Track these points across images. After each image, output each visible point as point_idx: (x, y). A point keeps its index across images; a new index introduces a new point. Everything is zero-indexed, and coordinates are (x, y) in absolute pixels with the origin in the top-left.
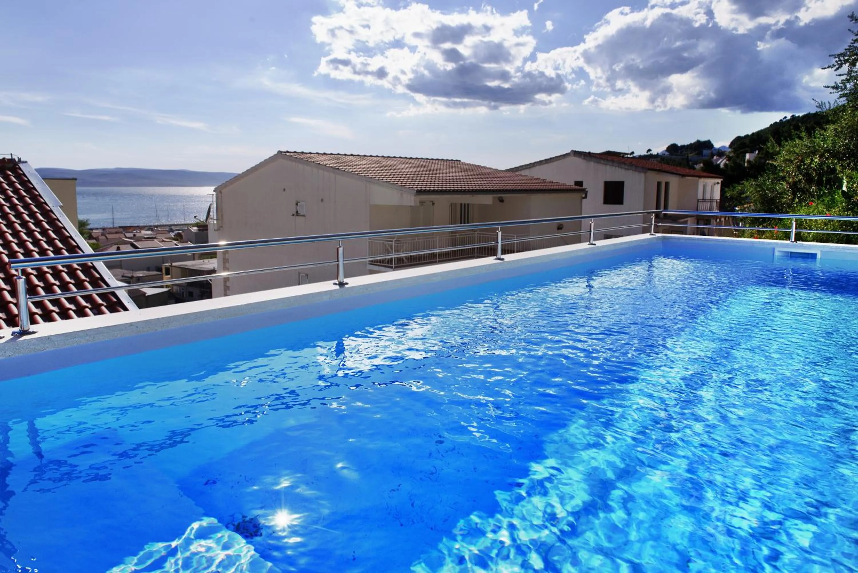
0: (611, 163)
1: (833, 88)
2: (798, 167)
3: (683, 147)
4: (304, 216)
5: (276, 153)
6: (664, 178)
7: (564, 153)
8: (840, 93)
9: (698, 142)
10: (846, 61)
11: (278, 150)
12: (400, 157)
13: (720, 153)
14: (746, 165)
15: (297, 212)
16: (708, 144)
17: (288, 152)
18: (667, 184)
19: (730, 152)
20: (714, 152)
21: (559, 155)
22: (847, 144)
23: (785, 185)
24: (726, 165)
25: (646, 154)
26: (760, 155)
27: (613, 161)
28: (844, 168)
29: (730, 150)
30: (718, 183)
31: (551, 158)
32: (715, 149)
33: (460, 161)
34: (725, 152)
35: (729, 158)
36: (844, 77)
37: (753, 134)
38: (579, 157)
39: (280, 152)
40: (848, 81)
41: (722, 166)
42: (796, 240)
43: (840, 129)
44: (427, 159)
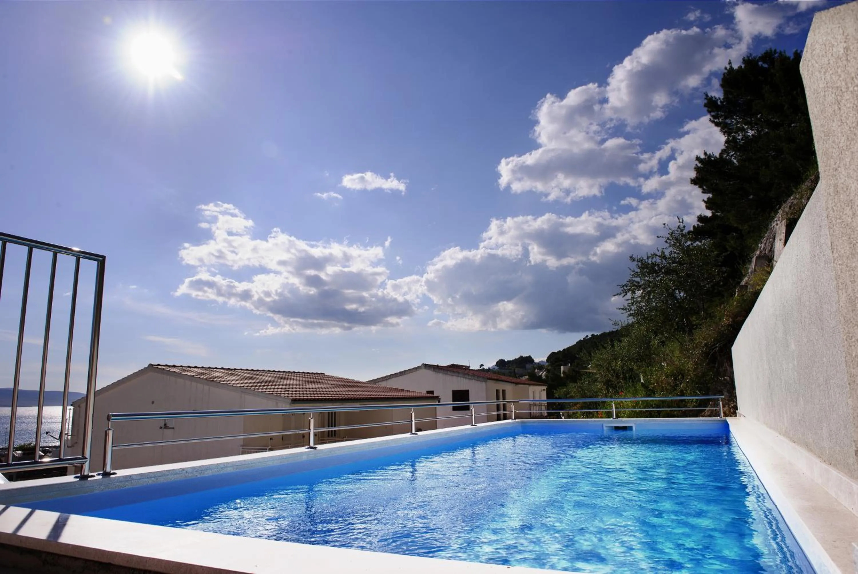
0: (456, 374)
1: (623, 309)
2: (608, 369)
3: (509, 362)
4: (173, 428)
5: (147, 366)
6: (501, 386)
7: (416, 366)
8: (629, 313)
9: (521, 357)
10: (629, 290)
11: (149, 364)
12: (269, 371)
13: (540, 366)
14: (562, 375)
15: (165, 425)
16: (529, 360)
17: (159, 365)
18: (504, 391)
19: (548, 366)
20: (535, 366)
21: (412, 368)
22: (638, 351)
23: (599, 386)
24: (546, 376)
25: (479, 368)
26: (572, 367)
27: (459, 373)
28: (639, 367)
29: (547, 364)
30: (544, 390)
31: (405, 371)
32: (536, 363)
33: (324, 374)
34: (544, 365)
35: (548, 371)
36: (630, 302)
37: (564, 350)
38: (429, 369)
39: (151, 365)
40: (633, 304)
41: (544, 377)
42: (617, 417)
43: (632, 341)
44: (294, 372)
